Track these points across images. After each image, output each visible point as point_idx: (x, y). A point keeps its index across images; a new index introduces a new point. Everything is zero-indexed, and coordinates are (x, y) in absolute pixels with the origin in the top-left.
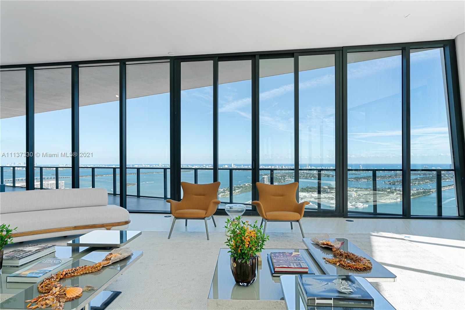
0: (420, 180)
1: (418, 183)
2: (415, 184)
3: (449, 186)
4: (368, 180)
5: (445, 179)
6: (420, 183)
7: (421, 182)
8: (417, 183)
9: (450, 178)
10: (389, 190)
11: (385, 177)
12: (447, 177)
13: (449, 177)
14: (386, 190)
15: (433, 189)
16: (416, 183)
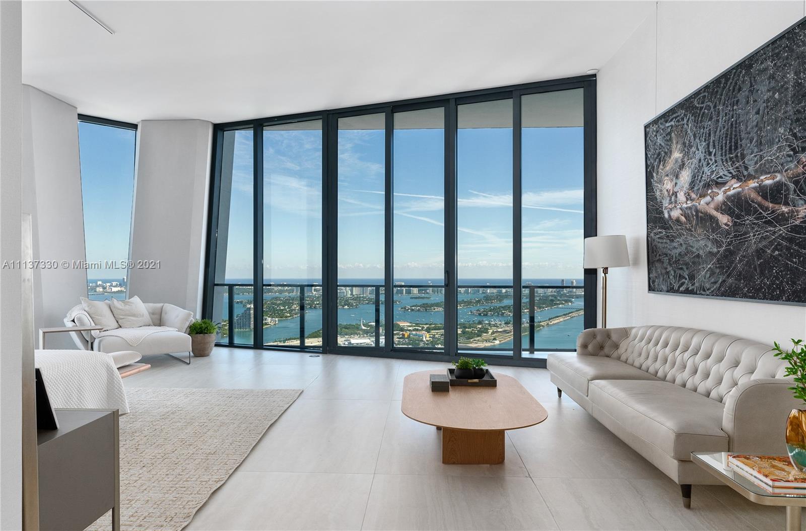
3: (564, 315)
5: (558, 304)
9: (564, 302)
10: (480, 326)
12: (559, 300)
13: (563, 300)
14: (476, 325)
15: (543, 322)
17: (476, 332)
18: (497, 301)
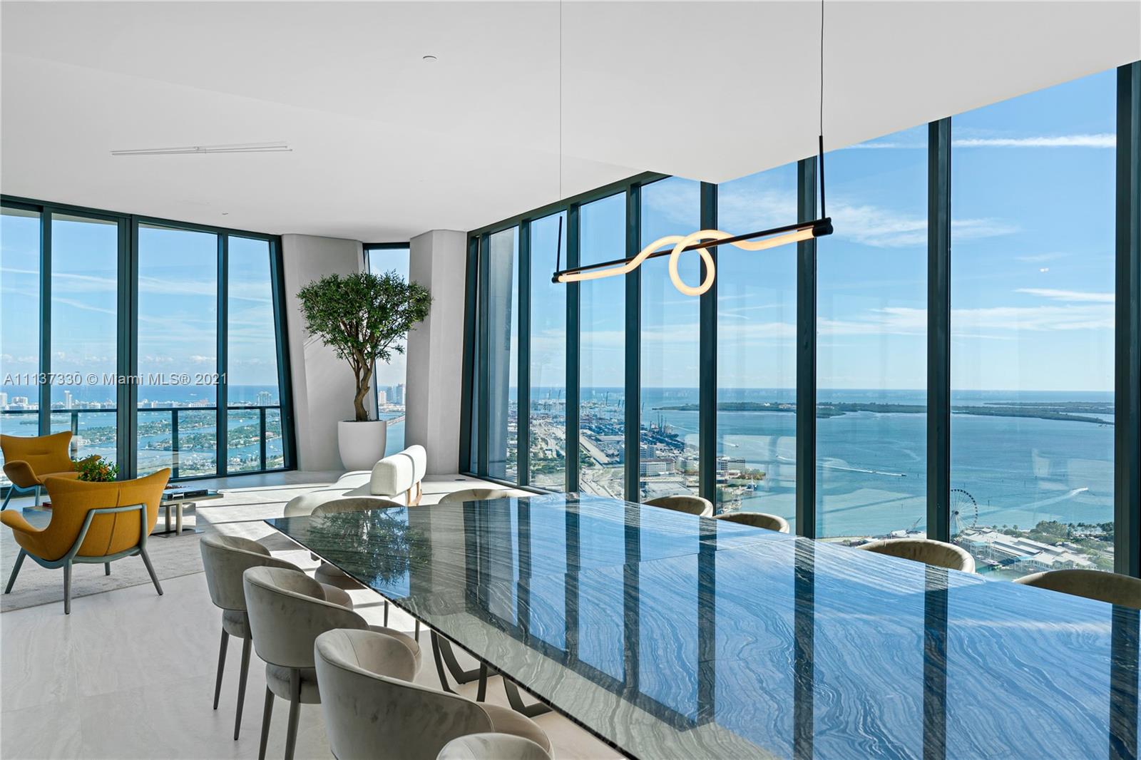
0: (251, 433)
1: (245, 443)
2: (236, 445)
4: (92, 440)
6: (249, 442)
7: (253, 439)
8: (242, 442)
11: (151, 427)
16: (239, 443)
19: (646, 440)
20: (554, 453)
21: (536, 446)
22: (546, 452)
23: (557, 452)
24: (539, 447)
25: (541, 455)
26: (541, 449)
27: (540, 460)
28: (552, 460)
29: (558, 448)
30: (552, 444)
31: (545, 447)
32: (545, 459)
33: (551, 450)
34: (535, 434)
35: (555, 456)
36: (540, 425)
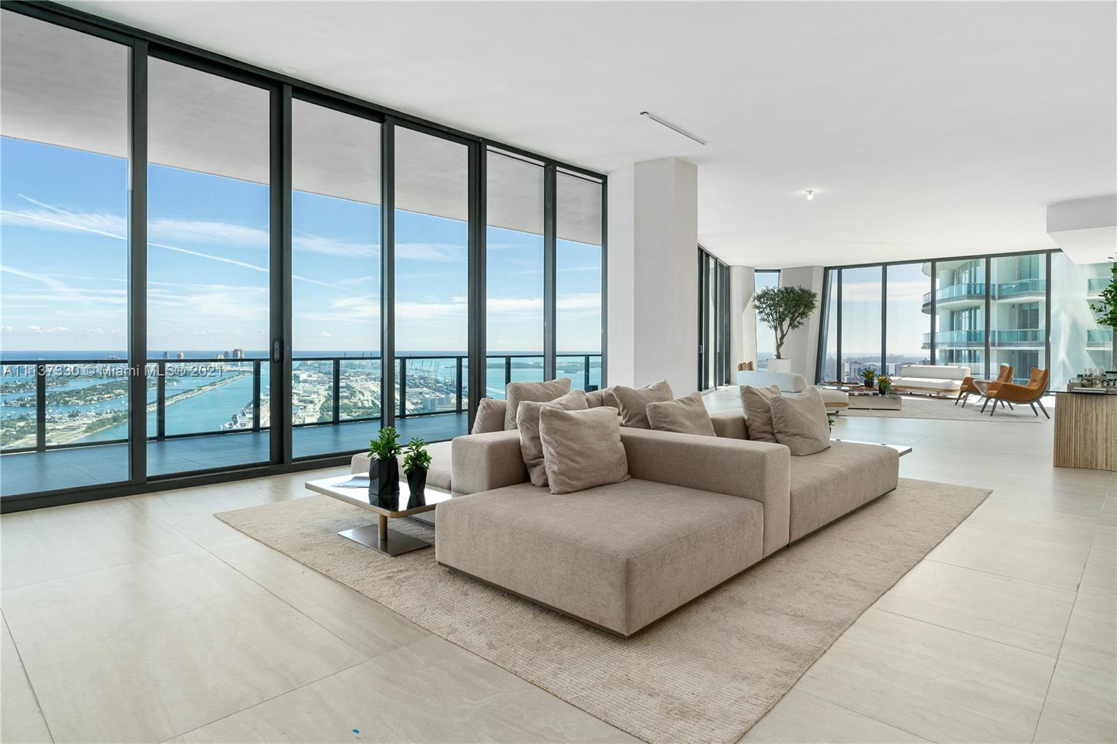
17: (15, 433)
18: (57, 384)
19: (443, 391)
20: (370, 403)
21: (355, 397)
22: (364, 402)
23: (373, 401)
24: (357, 398)
25: (360, 404)
26: (359, 399)
27: (359, 408)
28: (368, 408)
29: (373, 399)
30: (368, 396)
31: (362, 398)
32: (363, 407)
33: (368, 400)
34: (353, 388)
35: (372, 405)
36: (356, 380)
